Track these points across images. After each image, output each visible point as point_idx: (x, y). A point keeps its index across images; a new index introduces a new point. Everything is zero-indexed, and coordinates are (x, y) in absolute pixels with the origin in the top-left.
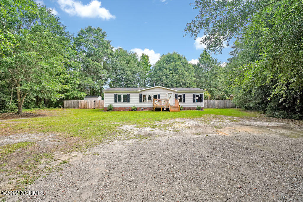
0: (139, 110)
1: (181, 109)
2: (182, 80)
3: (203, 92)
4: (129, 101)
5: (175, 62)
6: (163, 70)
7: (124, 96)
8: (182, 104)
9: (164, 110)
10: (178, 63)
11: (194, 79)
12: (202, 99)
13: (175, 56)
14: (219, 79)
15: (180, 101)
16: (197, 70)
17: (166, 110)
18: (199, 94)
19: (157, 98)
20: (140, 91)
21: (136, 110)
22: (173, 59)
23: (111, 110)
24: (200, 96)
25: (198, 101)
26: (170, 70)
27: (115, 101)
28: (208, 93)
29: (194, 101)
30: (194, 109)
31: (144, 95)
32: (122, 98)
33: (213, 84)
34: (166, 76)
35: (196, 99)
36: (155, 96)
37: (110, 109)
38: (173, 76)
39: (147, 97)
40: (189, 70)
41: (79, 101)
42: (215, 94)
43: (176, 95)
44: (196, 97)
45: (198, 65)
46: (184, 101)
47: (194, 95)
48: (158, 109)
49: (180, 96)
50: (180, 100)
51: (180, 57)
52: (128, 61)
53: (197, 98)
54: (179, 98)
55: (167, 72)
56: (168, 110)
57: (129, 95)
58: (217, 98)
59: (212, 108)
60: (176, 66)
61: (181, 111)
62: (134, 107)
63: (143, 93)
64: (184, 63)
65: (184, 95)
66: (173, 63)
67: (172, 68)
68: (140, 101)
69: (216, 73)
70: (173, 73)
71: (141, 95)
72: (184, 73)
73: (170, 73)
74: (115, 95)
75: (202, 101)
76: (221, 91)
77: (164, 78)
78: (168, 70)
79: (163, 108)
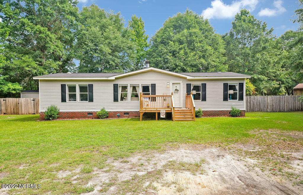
0: (112, 117)
1: (198, 115)
2: (203, 61)
3: (243, 79)
4: (91, 100)
5: (188, 28)
6: (168, 43)
7: (82, 89)
8: (199, 105)
9: (162, 116)
10: (194, 30)
11: (224, 59)
12: (243, 94)
13: (188, 18)
14: (270, 58)
15: (195, 99)
16: (228, 43)
17: (164, 117)
18: (236, 84)
19: (150, 93)
20: (113, 78)
21: (107, 117)
22: (186, 23)
23: (54, 117)
24: (237, 88)
25: (234, 97)
26: (181, 42)
27: (63, 100)
28: (250, 83)
29: (225, 99)
30: (224, 115)
31: (122, 87)
32: (78, 93)
33: (259, 68)
34: (174, 54)
35: (229, 94)
36: (145, 89)
37: (50, 116)
38: (186, 53)
39: (130, 91)
40: (214, 43)
41: (2, 99)
42: (262, 86)
43: (188, 86)
44: (230, 89)
45: (232, 35)
46: (204, 99)
47: (225, 85)
48: (150, 116)
49: (196, 88)
50: (196, 97)
51: (198, 20)
52: (103, 28)
53: (231, 92)
54: (194, 92)
55: (175, 47)
56: (169, 116)
57: (91, 86)
58: (266, 92)
59: (260, 110)
60: (191, 35)
61: (197, 119)
62: (102, 110)
63: (121, 83)
64: (206, 31)
65: (204, 86)
66: (185, 31)
67: (184, 39)
68: (116, 100)
69: (264, 48)
70: (186, 48)
71: (116, 87)
72: (205, 48)
73: (180, 49)
74: (63, 87)
75: (241, 98)
76: (273, 80)
77: (169, 57)
78: (177, 44)
79: (159, 114)
